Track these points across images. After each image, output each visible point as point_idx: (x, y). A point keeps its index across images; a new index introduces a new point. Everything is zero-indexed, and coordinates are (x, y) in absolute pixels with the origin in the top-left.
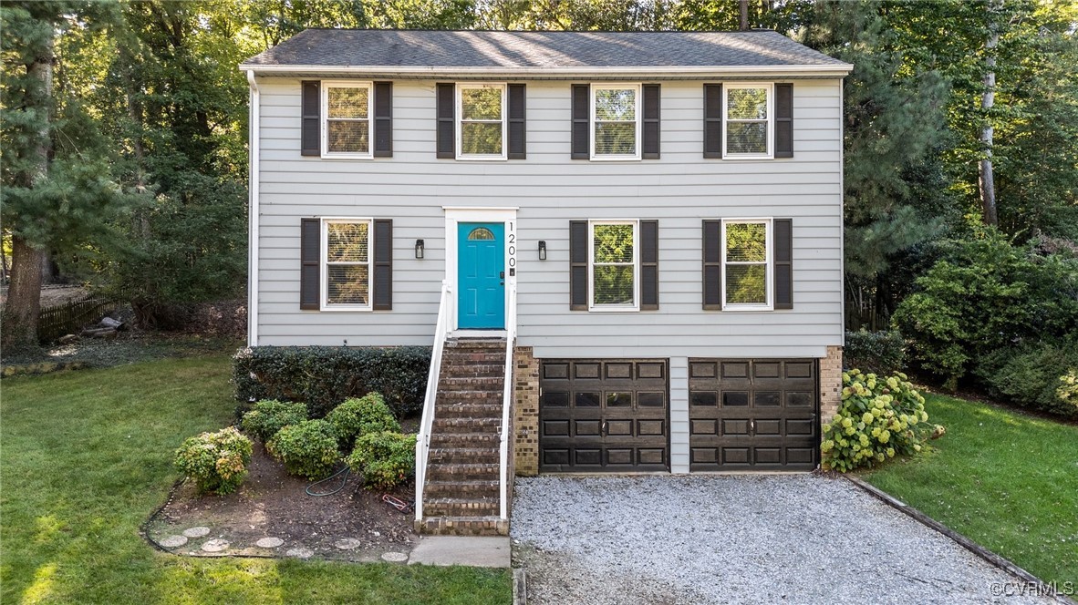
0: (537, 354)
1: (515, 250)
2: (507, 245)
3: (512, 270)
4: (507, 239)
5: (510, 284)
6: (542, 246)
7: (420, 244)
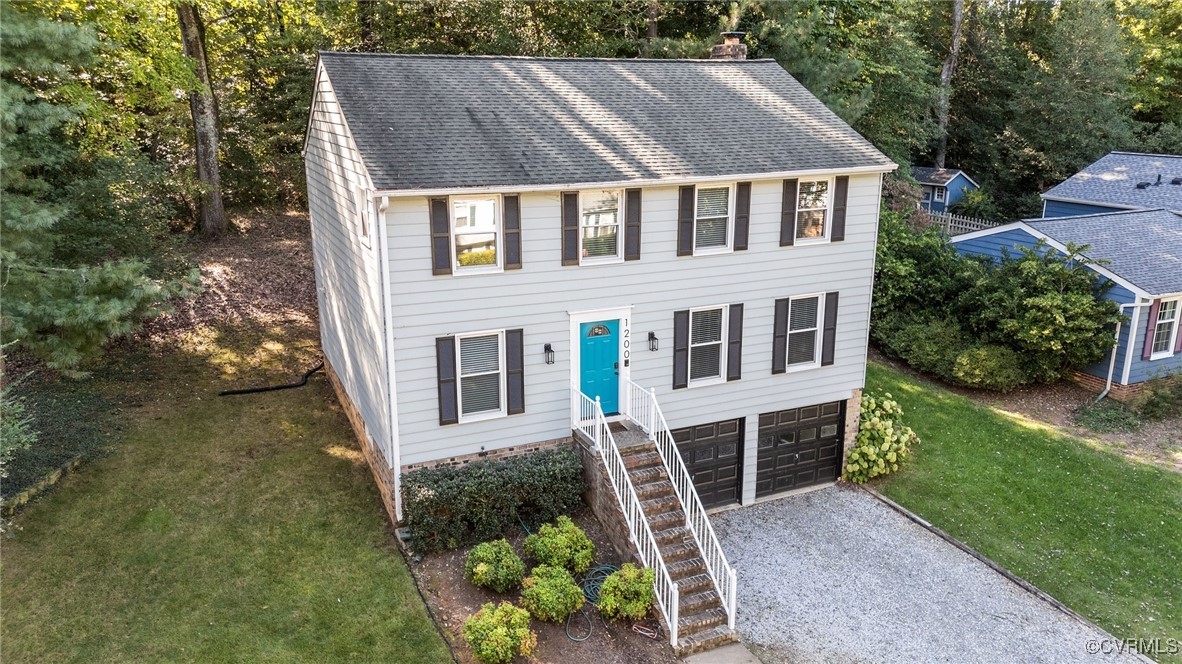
1: (630, 343)
2: (622, 340)
3: (627, 362)
4: (622, 334)
5: (624, 372)
6: (652, 337)
7: (548, 348)
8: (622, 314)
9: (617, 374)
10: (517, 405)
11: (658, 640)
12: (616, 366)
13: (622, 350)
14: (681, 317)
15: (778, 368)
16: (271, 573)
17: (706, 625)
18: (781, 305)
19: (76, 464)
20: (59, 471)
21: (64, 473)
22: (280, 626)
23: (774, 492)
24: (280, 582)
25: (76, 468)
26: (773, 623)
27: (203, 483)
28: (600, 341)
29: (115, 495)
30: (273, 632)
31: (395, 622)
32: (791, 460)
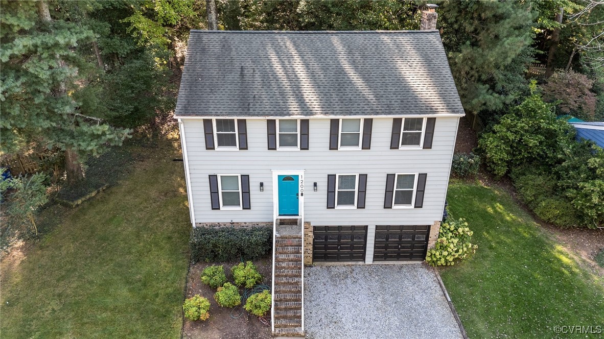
0: (312, 224)
1: (304, 186)
2: (300, 184)
3: (302, 194)
4: (300, 182)
5: (301, 199)
6: (315, 185)
7: (262, 184)
8: (300, 173)
9: (298, 198)
10: (247, 206)
11: (267, 326)
12: (298, 195)
13: (300, 189)
14: (331, 178)
15: (387, 205)
16: (140, 255)
17: (292, 326)
18: (390, 178)
19: (104, 188)
20: (96, 191)
21: (98, 192)
22: (130, 281)
23: (385, 260)
24: (141, 261)
25: (104, 190)
26: (330, 331)
27: (141, 206)
28: (288, 184)
29: (111, 205)
30: (128, 282)
31: (170, 290)
32: (396, 247)
